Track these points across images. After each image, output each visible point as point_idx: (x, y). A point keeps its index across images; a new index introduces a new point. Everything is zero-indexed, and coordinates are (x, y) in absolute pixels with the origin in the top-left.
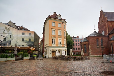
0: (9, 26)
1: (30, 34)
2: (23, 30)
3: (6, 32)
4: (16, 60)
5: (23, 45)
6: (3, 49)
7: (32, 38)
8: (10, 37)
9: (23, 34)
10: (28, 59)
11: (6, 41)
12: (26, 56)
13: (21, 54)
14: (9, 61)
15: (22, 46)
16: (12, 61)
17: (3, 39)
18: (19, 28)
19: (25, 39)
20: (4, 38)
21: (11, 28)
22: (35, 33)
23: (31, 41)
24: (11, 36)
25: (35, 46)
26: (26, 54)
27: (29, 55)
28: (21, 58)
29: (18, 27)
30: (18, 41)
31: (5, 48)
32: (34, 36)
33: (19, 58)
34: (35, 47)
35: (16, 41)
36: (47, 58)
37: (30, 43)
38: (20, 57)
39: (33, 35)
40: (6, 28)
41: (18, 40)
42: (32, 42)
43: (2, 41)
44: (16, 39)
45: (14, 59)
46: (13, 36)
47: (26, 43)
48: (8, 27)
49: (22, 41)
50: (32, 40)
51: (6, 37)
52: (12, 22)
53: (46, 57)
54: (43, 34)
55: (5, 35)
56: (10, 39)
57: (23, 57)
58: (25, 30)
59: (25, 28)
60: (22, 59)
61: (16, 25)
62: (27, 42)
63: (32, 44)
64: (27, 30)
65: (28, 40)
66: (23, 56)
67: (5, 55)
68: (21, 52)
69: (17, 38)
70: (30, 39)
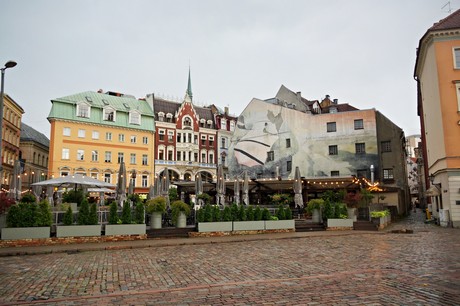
0: (279, 107)
1: (359, 124)
2: (333, 111)
3: (272, 128)
4: (298, 229)
5: (334, 173)
6: (262, 188)
7: (370, 140)
8: (284, 143)
9: (331, 127)
10: (348, 229)
11: (276, 159)
12: (336, 217)
13: (317, 207)
14: (273, 232)
15: (330, 176)
16: (283, 231)
17: (266, 156)
18: (315, 106)
19: (340, 148)
20: (269, 149)
21: (286, 110)
22: (378, 115)
23: (368, 152)
24: (288, 140)
25: (386, 173)
26: (337, 208)
27: (352, 211)
28: (320, 224)
29: (310, 104)
30: (316, 157)
31: (272, 187)
32: (375, 129)
33: (310, 221)
34: (386, 175)
35: (310, 159)
36: (443, 224)
37: (364, 163)
38: (316, 217)
39: (371, 127)
40: (270, 114)
41: (315, 155)
42: (373, 158)
43: (264, 161)
44: (307, 151)
45: (290, 224)
46: (294, 139)
47: (347, 164)
48: (276, 110)
49: (330, 154)
50: (371, 148)
51: (274, 146)
52: (289, 91)
53: (436, 222)
54: (419, 114)
55: (271, 141)
56: (288, 153)
57: (325, 220)
58: (339, 110)
59: (339, 103)
60: (322, 226)
61: (303, 99)
62: (349, 158)
63: (372, 167)
64: (347, 108)
65: (353, 150)
66: (327, 215)
67: (258, 210)
68: (317, 200)
69: (311, 147)
70: (360, 146)
